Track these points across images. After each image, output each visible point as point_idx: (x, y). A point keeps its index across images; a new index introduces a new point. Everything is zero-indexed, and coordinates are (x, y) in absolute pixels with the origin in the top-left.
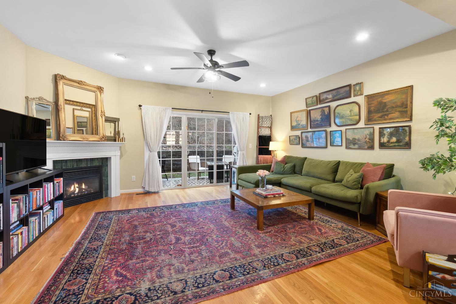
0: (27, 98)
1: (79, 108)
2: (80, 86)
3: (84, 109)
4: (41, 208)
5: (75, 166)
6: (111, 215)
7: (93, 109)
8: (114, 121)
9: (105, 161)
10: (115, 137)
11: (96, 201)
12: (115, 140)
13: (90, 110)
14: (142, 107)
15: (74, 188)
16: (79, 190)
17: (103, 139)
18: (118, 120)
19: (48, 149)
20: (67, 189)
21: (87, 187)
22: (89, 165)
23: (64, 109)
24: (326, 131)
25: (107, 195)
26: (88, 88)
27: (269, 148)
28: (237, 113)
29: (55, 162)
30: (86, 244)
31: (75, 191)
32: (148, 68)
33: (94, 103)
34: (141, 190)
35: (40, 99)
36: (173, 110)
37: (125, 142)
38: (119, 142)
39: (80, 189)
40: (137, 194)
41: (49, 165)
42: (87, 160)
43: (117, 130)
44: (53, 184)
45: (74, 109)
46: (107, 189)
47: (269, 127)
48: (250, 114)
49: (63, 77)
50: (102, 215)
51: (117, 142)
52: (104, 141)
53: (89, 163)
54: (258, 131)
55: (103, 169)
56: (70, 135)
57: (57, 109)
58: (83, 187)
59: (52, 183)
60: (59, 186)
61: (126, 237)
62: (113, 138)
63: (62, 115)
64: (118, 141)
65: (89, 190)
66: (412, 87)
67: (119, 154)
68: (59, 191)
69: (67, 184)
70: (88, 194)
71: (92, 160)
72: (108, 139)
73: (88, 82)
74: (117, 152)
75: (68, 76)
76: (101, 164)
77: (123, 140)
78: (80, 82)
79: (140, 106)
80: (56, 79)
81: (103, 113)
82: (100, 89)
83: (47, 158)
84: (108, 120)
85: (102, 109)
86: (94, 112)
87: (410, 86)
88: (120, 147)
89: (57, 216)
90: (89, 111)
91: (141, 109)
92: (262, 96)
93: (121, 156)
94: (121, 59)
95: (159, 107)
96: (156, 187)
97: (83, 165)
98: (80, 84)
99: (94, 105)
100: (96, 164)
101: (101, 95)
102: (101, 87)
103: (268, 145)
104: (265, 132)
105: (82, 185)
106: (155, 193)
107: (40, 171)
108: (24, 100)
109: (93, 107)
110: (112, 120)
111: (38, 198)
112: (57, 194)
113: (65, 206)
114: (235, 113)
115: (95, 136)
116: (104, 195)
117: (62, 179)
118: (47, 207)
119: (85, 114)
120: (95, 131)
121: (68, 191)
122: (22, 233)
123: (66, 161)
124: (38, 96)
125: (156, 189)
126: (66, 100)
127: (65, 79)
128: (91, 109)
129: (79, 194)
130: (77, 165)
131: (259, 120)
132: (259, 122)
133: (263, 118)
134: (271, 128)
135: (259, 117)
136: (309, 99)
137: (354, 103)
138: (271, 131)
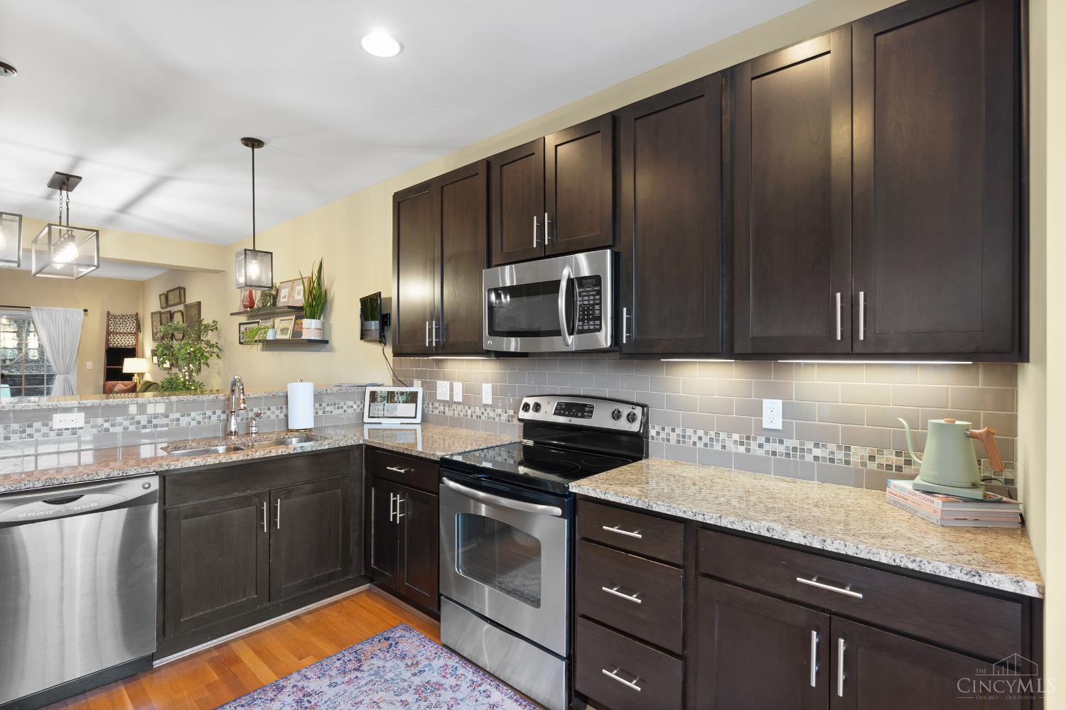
28: (50, 308)
47: (132, 333)
48: (86, 311)
54: (107, 341)
87: (199, 302)
104: (123, 342)
114: (47, 308)
131: (108, 320)
132: (108, 325)
133: (115, 317)
134: (136, 334)
135: (108, 316)
136: (162, 297)
137: (180, 311)
138: (137, 341)
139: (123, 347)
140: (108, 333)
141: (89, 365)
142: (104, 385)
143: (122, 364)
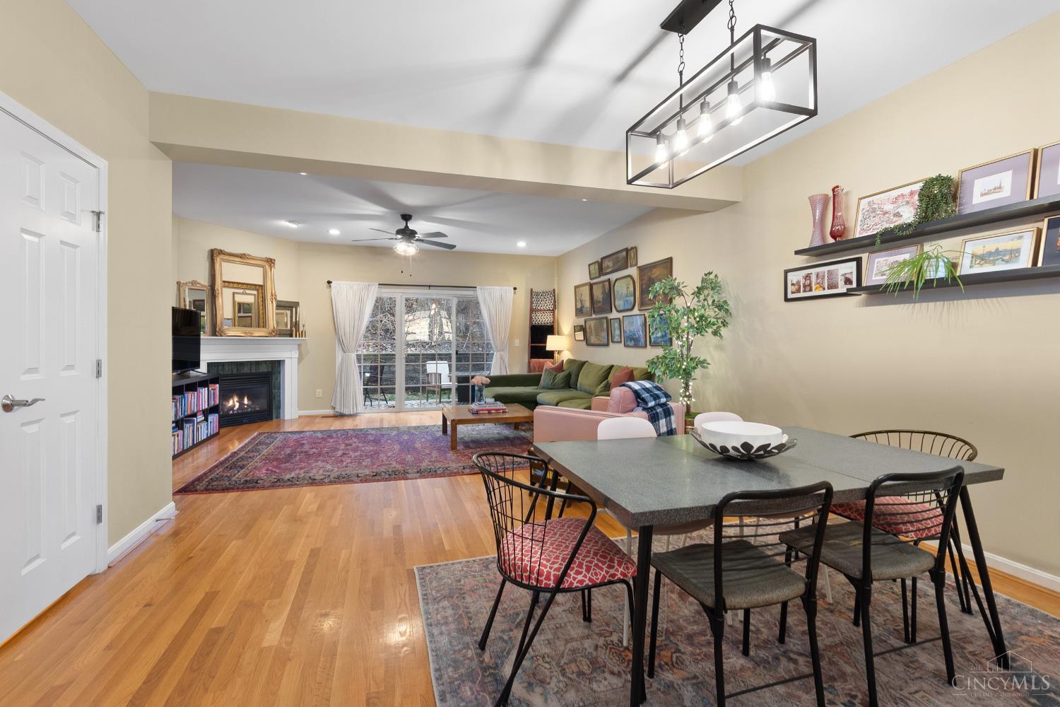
0: (178, 283)
1: (241, 291)
2: (242, 261)
3: (248, 292)
4: (195, 415)
5: (235, 371)
6: (278, 435)
7: (260, 291)
8: (291, 306)
9: (277, 365)
10: (291, 330)
11: (262, 423)
12: (291, 335)
13: (255, 292)
14: (332, 284)
15: (233, 403)
16: (239, 406)
17: (273, 334)
18: (296, 304)
19: (203, 348)
20: (224, 403)
21: (250, 403)
22: (253, 371)
23: (222, 293)
24: (606, 318)
25: (278, 417)
26: (253, 262)
27: (545, 347)
28: (490, 287)
29: (210, 365)
30: (242, 454)
31: (234, 406)
32: (334, 232)
33: (261, 283)
34: (330, 412)
35: (194, 283)
36: (380, 286)
37: (305, 337)
38: (298, 338)
39: (241, 404)
40: (323, 417)
41: (203, 368)
42: (251, 363)
43: (294, 320)
44: (208, 389)
45: (234, 293)
46: (279, 407)
47: (550, 310)
48: (515, 289)
49: (221, 252)
50: (266, 435)
51: (294, 338)
52: (274, 336)
53: (254, 368)
54: (531, 318)
55: (274, 377)
56: (228, 329)
57: (213, 295)
58: (246, 401)
59: (206, 389)
60: (214, 394)
61: (288, 451)
62: (289, 332)
63: (219, 301)
64: (296, 336)
65: (253, 406)
66: (670, 260)
67: (297, 355)
68: (214, 400)
69: (225, 396)
70: (251, 413)
71: (258, 363)
72: (281, 334)
73: (253, 254)
74: (293, 352)
75: (227, 250)
76: (270, 370)
77: (303, 334)
78: (242, 256)
79: (329, 282)
80: (213, 255)
81: (274, 296)
82: (271, 262)
83: (201, 359)
84: (282, 306)
85: (272, 290)
86: (261, 296)
87: (668, 259)
88: (299, 346)
89: (211, 432)
90: (255, 295)
91: (330, 286)
92: (536, 256)
93: (300, 359)
94: (293, 226)
95: (359, 283)
96: (351, 407)
97: (246, 370)
98: (243, 257)
99: (261, 286)
100: (263, 369)
101: (271, 270)
102: (271, 260)
103: (545, 342)
104: (543, 319)
105: (243, 400)
106: (350, 416)
107: (192, 373)
108: (175, 286)
109: (260, 289)
110: (288, 305)
111: (193, 402)
112: (212, 403)
113: (221, 425)
114: (488, 287)
115: (261, 329)
116: (274, 416)
117: (218, 385)
118: (201, 418)
119: (248, 298)
120: (262, 323)
121: (225, 406)
122: (178, 435)
123: (223, 364)
124: (190, 280)
125: (352, 410)
126: (224, 282)
127: (223, 254)
128: (258, 290)
129: (240, 411)
130: (237, 370)
131: (532, 297)
132: (532, 303)
133: (537, 294)
134: (553, 311)
135: (531, 294)
136: (592, 267)
137: (630, 276)
138: (554, 318)
139: (543, 324)
140: (532, 310)
141: (517, 342)
142: (529, 363)
143: (544, 341)
